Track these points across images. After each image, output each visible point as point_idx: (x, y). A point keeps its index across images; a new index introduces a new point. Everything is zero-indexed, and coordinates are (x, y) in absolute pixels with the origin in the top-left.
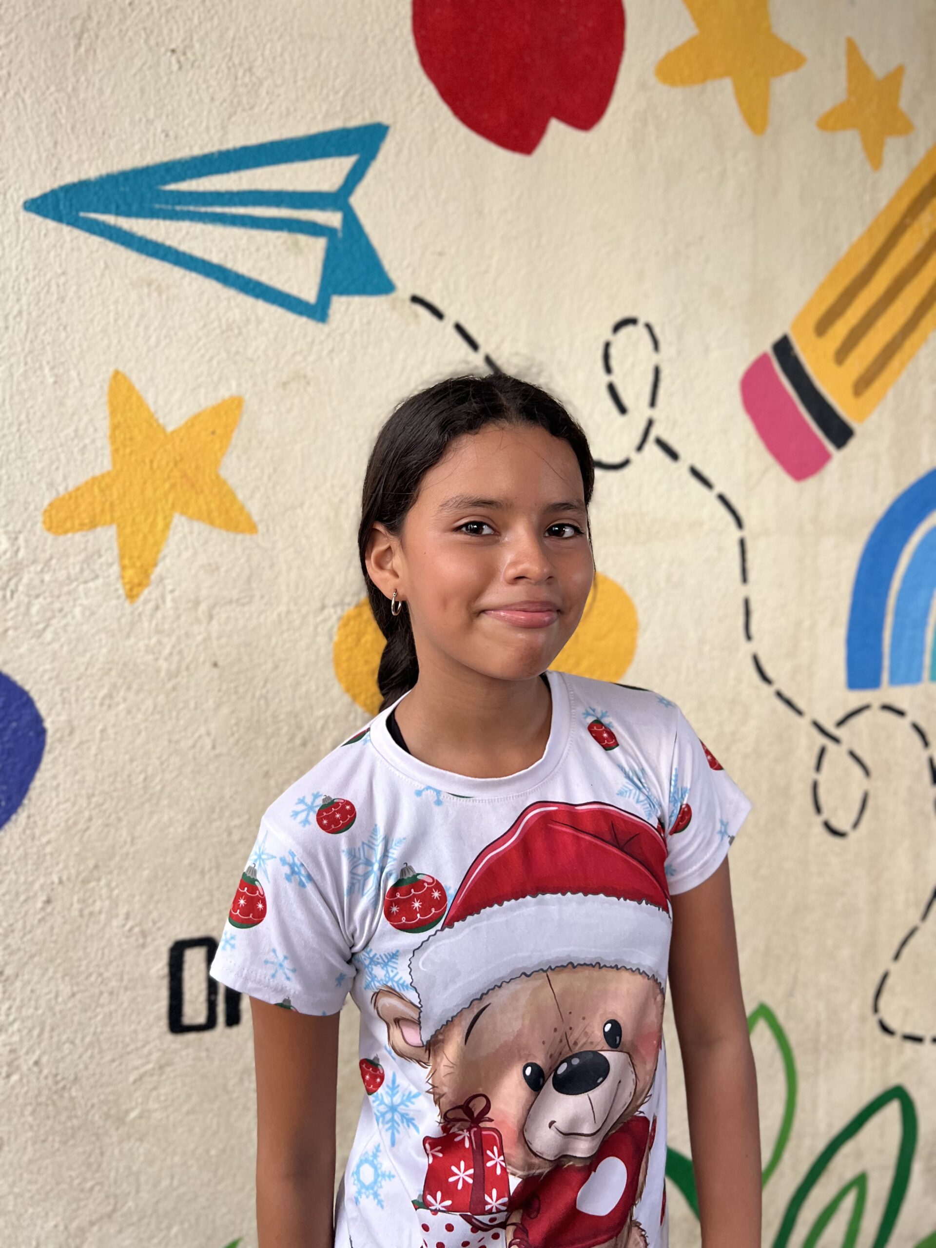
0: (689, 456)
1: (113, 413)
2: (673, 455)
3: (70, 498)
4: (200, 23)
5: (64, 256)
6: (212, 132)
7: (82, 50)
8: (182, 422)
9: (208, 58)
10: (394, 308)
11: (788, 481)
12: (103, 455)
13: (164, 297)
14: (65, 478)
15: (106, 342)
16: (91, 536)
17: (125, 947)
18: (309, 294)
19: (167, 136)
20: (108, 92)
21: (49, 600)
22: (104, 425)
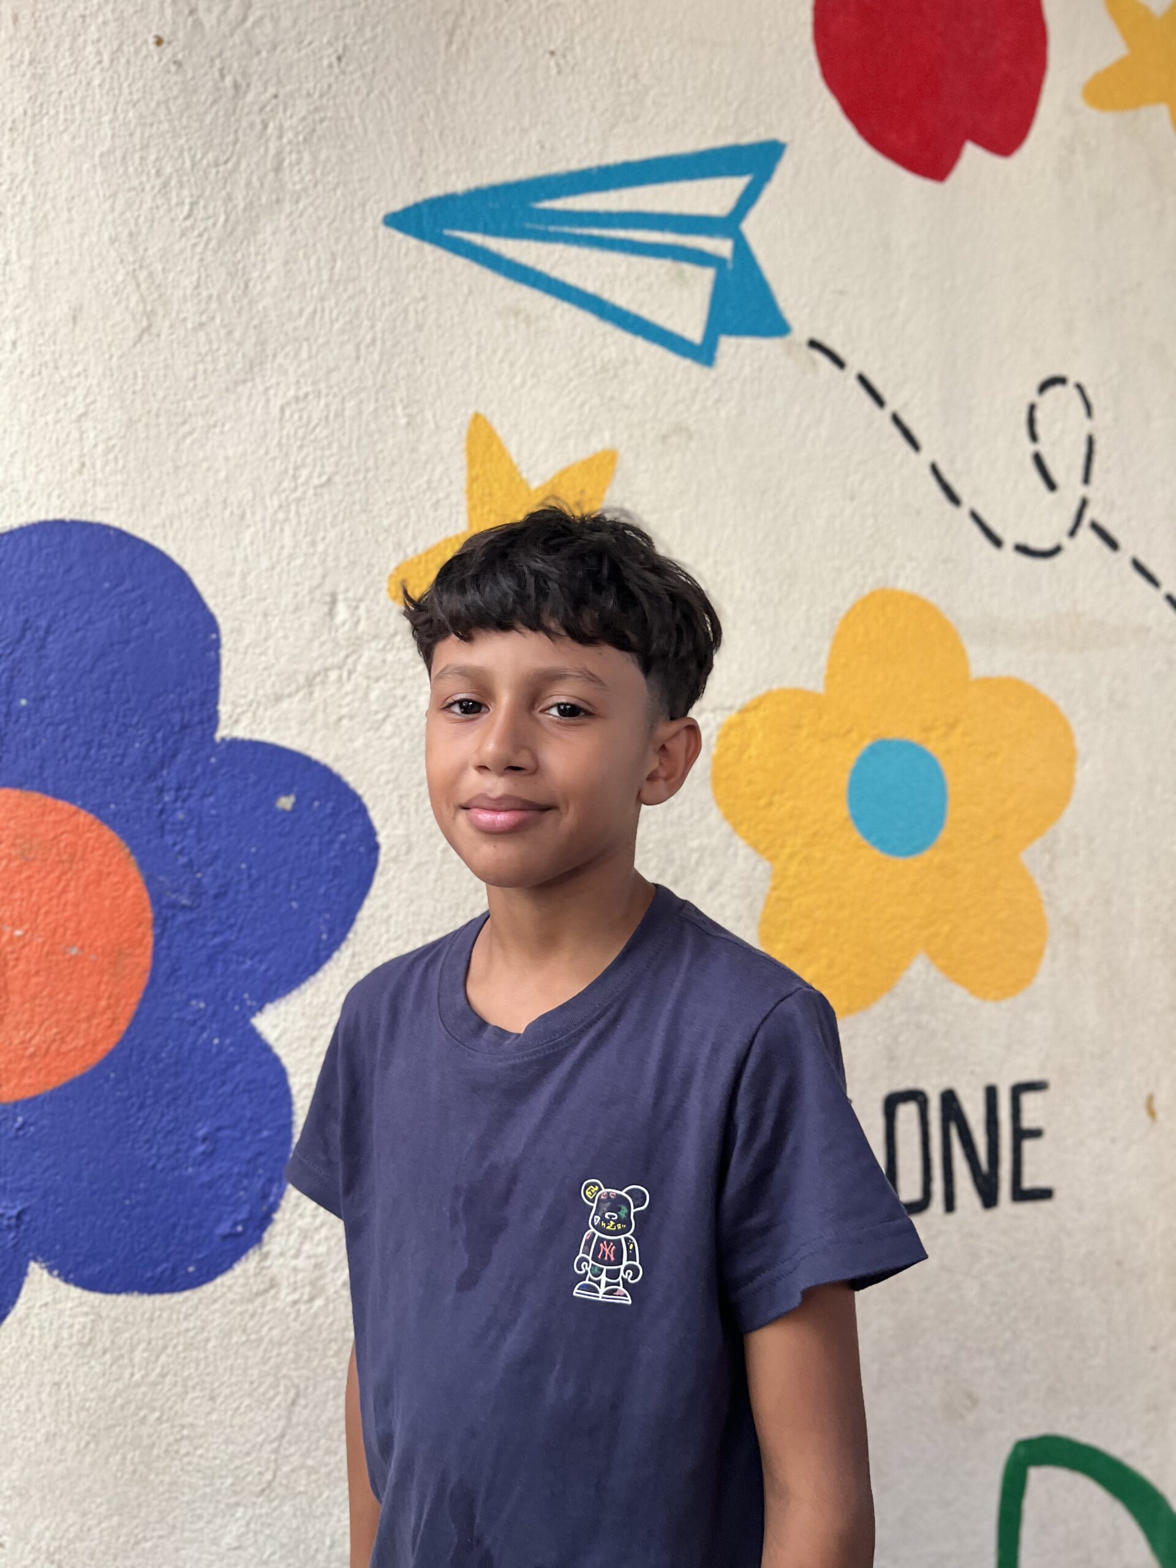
0: (1130, 546)
1: (471, 462)
2: (1113, 544)
3: (420, 562)
4: (582, 24)
5: (424, 279)
6: (592, 145)
7: (454, 47)
8: (549, 478)
9: (590, 62)
10: (789, 352)
12: (458, 512)
13: (533, 329)
14: (414, 538)
15: (466, 378)
18: (694, 333)
19: (542, 147)
20: (480, 96)
21: (391, 684)
22: (460, 476)
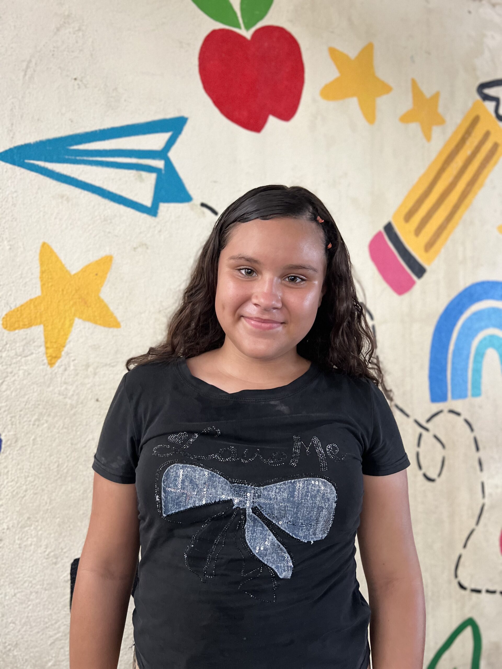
1: (42, 264)
3: (18, 311)
4: (90, 66)
5: (16, 182)
6: (96, 120)
8: (79, 269)
9: (94, 83)
10: (192, 209)
11: (394, 295)
13: (70, 203)
14: (15, 300)
15: (38, 227)
16: (28, 331)
17: (45, 565)
18: (148, 202)
19: (72, 122)
20: (41, 99)
22: (37, 271)
